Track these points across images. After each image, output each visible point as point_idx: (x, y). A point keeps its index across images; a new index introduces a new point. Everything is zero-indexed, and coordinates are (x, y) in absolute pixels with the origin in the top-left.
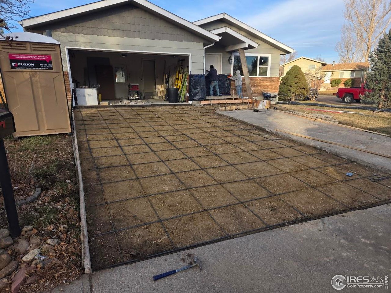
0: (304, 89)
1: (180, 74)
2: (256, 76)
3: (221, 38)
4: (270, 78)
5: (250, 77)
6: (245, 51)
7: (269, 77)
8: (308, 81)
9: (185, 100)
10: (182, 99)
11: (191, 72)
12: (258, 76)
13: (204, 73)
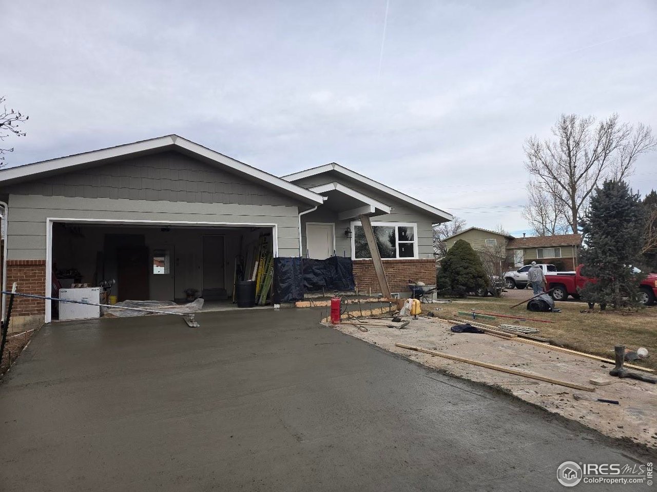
0: (481, 277)
1: (262, 256)
2: (395, 257)
3: (326, 198)
4: (418, 261)
5: (382, 259)
6: (371, 219)
7: (418, 259)
8: (485, 265)
9: (269, 301)
10: (263, 300)
11: (277, 252)
12: (398, 258)
13: (301, 256)
